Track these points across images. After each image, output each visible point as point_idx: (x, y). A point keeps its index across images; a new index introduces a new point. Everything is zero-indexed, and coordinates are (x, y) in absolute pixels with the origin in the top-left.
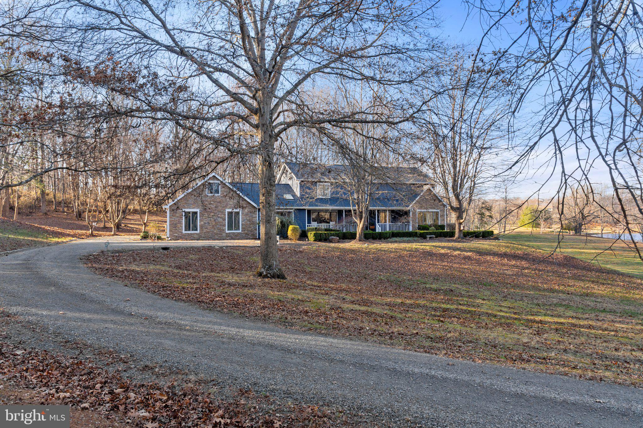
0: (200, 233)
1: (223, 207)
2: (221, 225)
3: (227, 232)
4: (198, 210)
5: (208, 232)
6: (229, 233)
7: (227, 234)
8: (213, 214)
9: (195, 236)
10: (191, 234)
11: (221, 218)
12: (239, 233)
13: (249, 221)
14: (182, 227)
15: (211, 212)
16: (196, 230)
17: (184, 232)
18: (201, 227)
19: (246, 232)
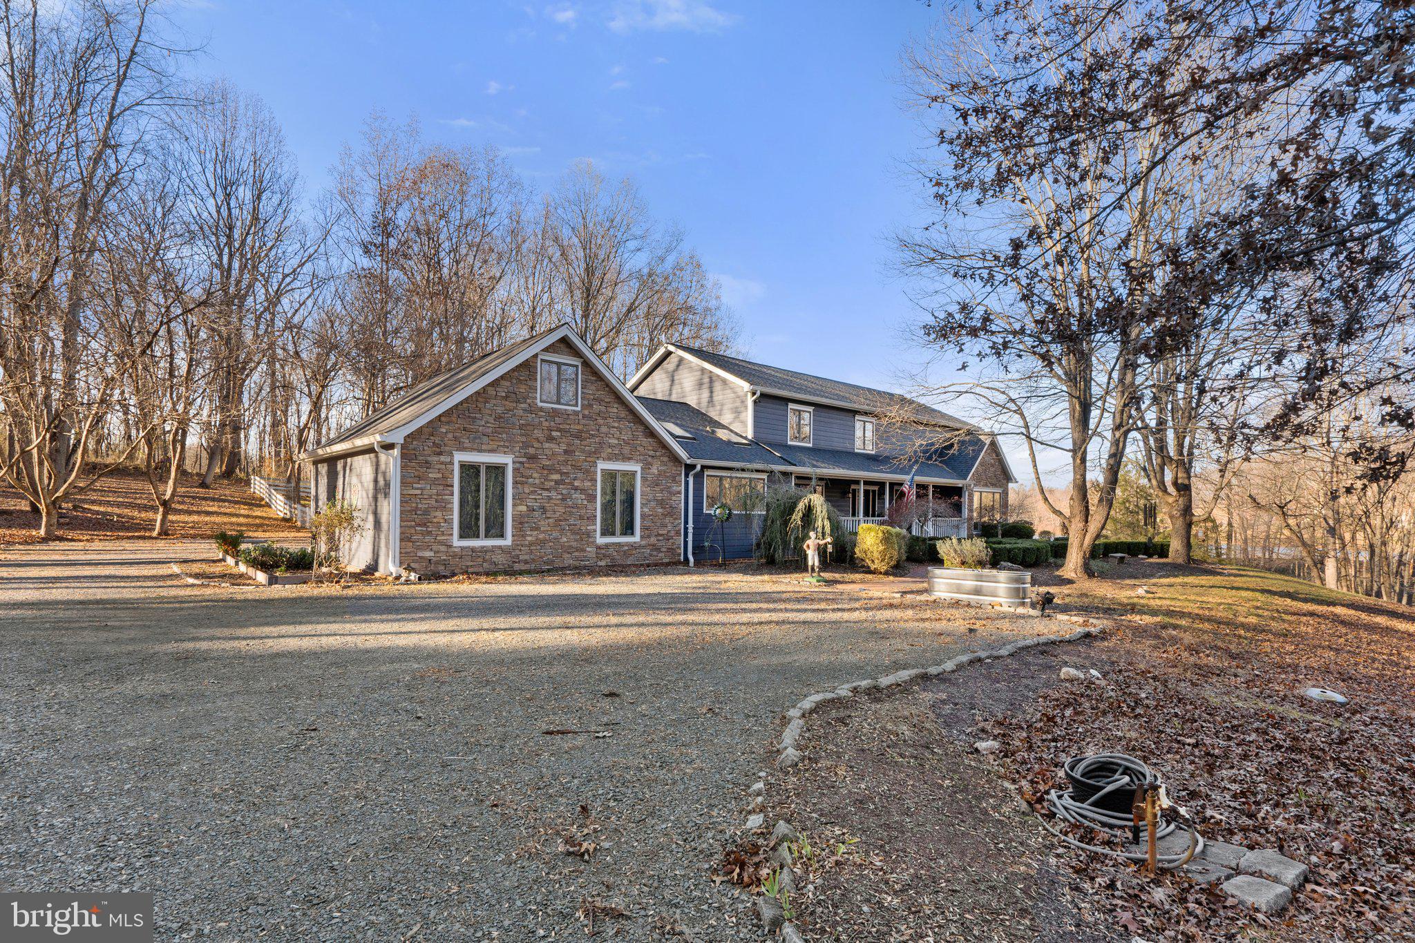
0: (515, 545)
1: (590, 454)
2: (581, 518)
3: (601, 540)
4: (506, 459)
5: (543, 543)
6: (607, 546)
7: (599, 548)
8: (556, 477)
9: (500, 559)
10: (484, 550)
11: (583, 491)
12: (633, 546)
13: (661, 503)
14: (449, 522)
15: (551, 470)
16: (502, 535)
17: (457, 542)
18: (519, 522)
19: (653, 540)
